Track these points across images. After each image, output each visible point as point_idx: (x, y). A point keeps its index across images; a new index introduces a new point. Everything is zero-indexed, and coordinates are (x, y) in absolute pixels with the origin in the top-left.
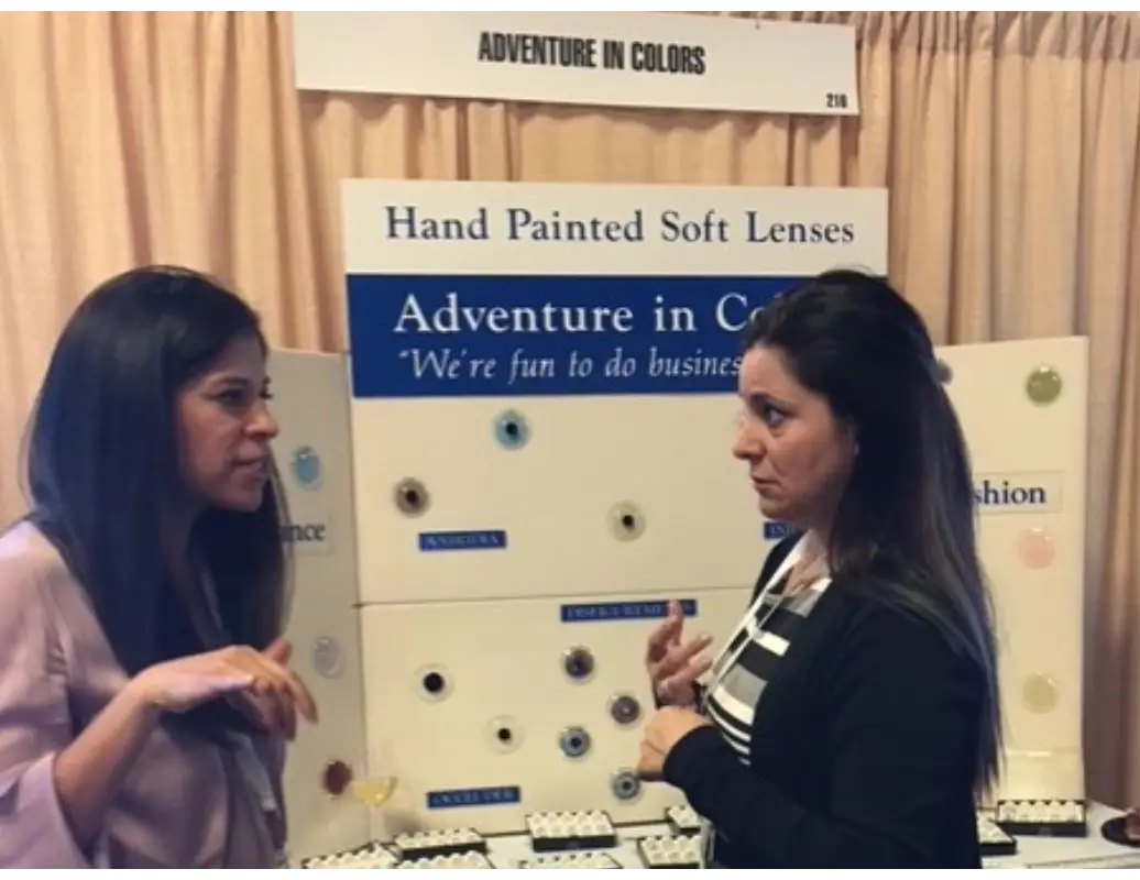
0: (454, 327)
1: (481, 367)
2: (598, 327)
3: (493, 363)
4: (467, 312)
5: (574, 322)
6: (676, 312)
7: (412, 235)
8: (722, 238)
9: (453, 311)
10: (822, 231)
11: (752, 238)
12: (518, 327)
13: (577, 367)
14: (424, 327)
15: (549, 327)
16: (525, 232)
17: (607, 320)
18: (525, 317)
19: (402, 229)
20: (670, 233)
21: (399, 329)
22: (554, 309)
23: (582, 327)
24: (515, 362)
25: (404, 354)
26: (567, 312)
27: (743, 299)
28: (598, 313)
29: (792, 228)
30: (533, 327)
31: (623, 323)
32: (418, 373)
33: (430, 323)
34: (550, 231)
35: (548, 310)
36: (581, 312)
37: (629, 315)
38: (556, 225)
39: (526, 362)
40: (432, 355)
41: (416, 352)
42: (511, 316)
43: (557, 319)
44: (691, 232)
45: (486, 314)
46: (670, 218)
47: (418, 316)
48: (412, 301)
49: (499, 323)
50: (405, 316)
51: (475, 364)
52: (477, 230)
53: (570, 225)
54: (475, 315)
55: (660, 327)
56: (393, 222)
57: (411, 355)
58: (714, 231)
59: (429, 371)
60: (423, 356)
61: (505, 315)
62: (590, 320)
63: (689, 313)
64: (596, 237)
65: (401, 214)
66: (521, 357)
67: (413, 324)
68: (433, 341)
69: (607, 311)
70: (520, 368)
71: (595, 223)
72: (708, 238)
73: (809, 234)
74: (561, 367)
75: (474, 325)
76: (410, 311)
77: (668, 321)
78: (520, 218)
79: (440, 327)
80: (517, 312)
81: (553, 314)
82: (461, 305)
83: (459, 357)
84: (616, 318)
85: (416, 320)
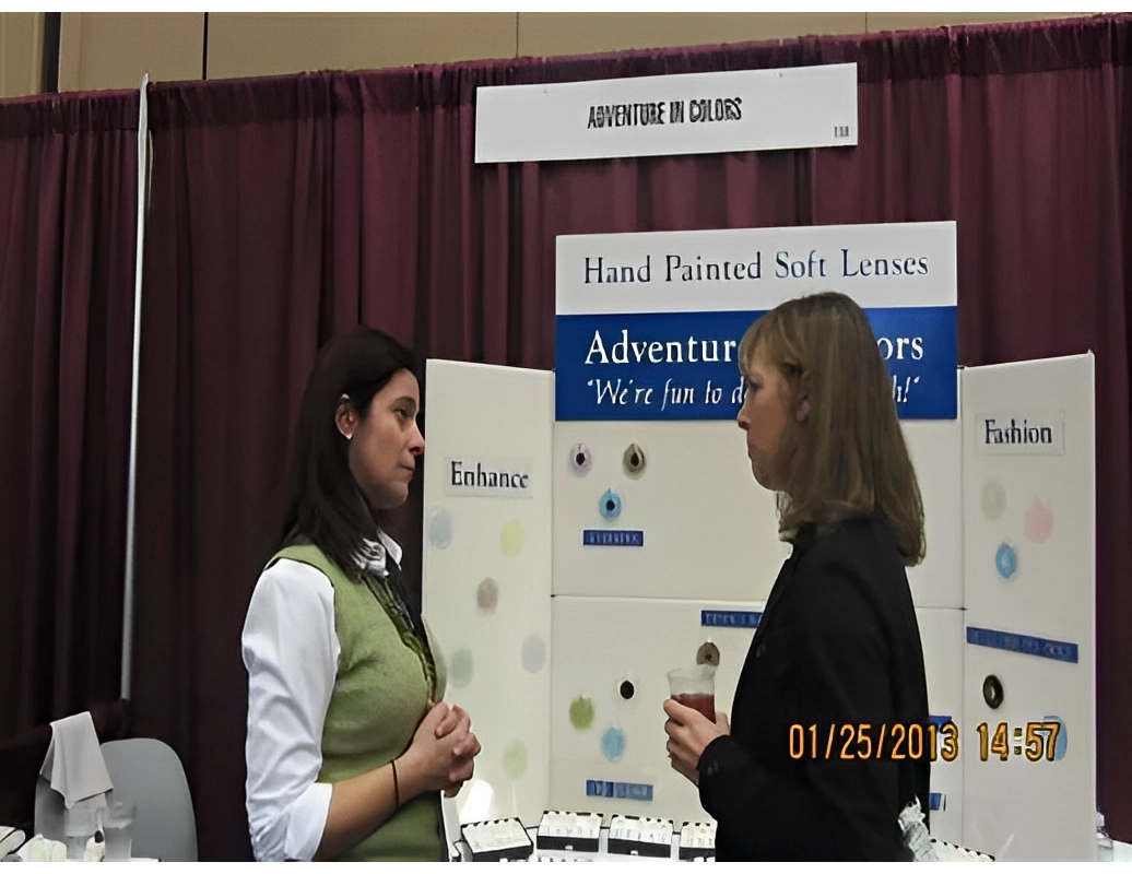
0: (625, 360)
1: (642, 395)
2: (727, 358)
3: (650, 391)
4: (634, 345)
5: (710, 355)
7: (600, 281)
8: (823, 274)
9: (625, 344)
10: (902, 266)
11: (845, 274)
12: (669, 360)
13: (710, 394)
14: (605, 360)
15: (691, 360)
16: (676, 274)
18: (674, 350)
19: (594, 275)
21: (588, 361)
22: (696, 342)
23: (715, 359)
24: (667, 390)
25: (590, 383)
26: (704, 343)
28: (727, 345)
29: (877, 262)
30: (680, 360)
32: (600, 400)
33: (609, 355)
34: (694, 275)
35: (691, 343)
36: (715, 344)
38: (699, 267)
39: (674, 390)
40: (608, 384)
41: (598, 381)
42: (665, 349)
43: (697, 351)
44: (798, 268)
45: (647, 347)
46: (782, 258)
47: (601, 349)
48: (597, 338)
49: (656, 355)
50: (592, 350)
51: (638, 391)
52: (644, 275)
53: (709, 267)
54: (640, 348)
56: (588, 271)
57: (595, 382)
58: (816, 267)
59: (607, 398)
60: (603, 385)
61: (660, 348)
62: (721, 351)
64: (727, 278)
65: (594, 264)
66: (670, 388)
67: (597, 357)
68: (610, 372)
71: (726, 265)
72: (810, 275)
73: (891, 267)
74: (699, 396)
75: (639, 357)
76: (596, 346)
78: (674, 262)
79: (616, 360)
80: (669, 345)
81: (694, 346)
82: (630, 340)
83: (627, 386)
85: (599, 354)
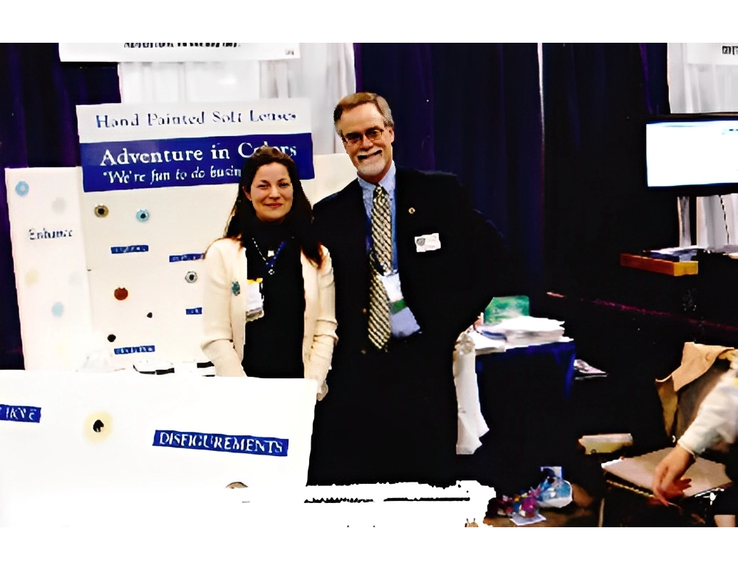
0: (126, 162)
1: (138, 177)
2: (188, 159)
3: (144, 176)
4: (132, 155)
5: (178, 157)
6: (221, 152)
7: (107, 126)
8: (239, 120)
9: (125, 155)
10: (282, 116)
11: (252, 120)
12: (153, 161)
13: (180, 176)
14: (113, 163)
15: (167, 160)
16: (154, 122)
17: (191, 156)
18: (156, 157)
19: (103, 124)
20: (216, 119)
22: (168, 152)
23: (181, 159)
24: (153, 175)
25: (105, 174)
26: (174, 153)
27: (249, 144)
28: (187, 153)
29: (269, 115)
30: (160, 160)
31: (199, 157)
32: (112, 181)
33: (116, 160)
34: (166, 121)
35: (166, 153)
36: (180, 153)
37: (201, 153)
38: (168, 118)
39: (157, 174)
40: (117, 173)
41: (110, 173)
42: (151, 157)
43: (170, 156)
44: (226, 119)
45: (139, 157)
46: (216, 114)
47: (111, 157)
48: (108, 152)
49: (145, 159)
50: (105, 158)
51: (136, 176)
52: (135, 123)
53: (174, 119)
54: (135, 156)
55: (214, 157)
56: (99, 122)
57: (108, 174)
58: (235, 118)
59: (116, 180)
60: (113, 174)
61: (148, 156)
62: (184, 156)
63: (227, 151)
64: (185, 123)
65: (102, 118)
66: (155, 173)
67: (108, 162)
68: (118, 168)
69: (191, 152)
70: (155, 177)
71: (184, 117)
72: (233, 121)
73: (276, 117)
74: (173, 175)
75: (135, 161)
76: (107, 156)
77: (218, 154)
78: (152, 117)
79: (120, 162)
80: (153, 155)
81: (168, 155)
82: (128, 152)
83: (128, 174)
84: (195, 155)
85: (109, 161)
